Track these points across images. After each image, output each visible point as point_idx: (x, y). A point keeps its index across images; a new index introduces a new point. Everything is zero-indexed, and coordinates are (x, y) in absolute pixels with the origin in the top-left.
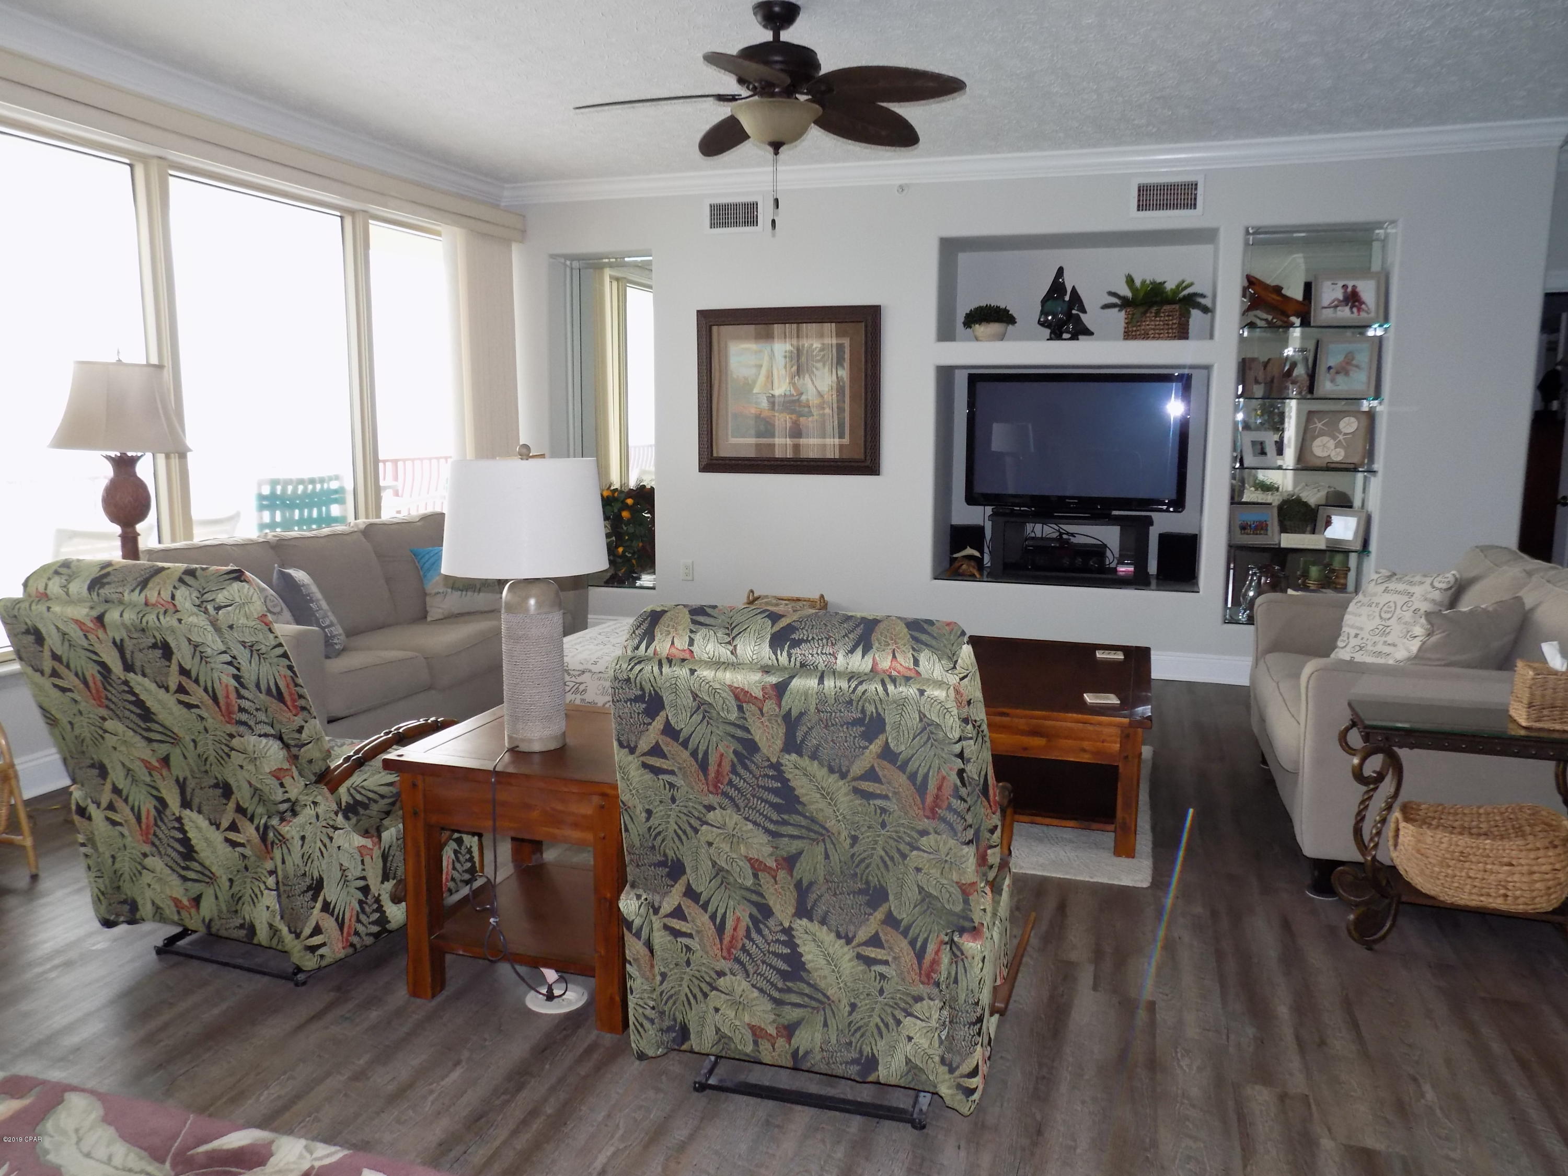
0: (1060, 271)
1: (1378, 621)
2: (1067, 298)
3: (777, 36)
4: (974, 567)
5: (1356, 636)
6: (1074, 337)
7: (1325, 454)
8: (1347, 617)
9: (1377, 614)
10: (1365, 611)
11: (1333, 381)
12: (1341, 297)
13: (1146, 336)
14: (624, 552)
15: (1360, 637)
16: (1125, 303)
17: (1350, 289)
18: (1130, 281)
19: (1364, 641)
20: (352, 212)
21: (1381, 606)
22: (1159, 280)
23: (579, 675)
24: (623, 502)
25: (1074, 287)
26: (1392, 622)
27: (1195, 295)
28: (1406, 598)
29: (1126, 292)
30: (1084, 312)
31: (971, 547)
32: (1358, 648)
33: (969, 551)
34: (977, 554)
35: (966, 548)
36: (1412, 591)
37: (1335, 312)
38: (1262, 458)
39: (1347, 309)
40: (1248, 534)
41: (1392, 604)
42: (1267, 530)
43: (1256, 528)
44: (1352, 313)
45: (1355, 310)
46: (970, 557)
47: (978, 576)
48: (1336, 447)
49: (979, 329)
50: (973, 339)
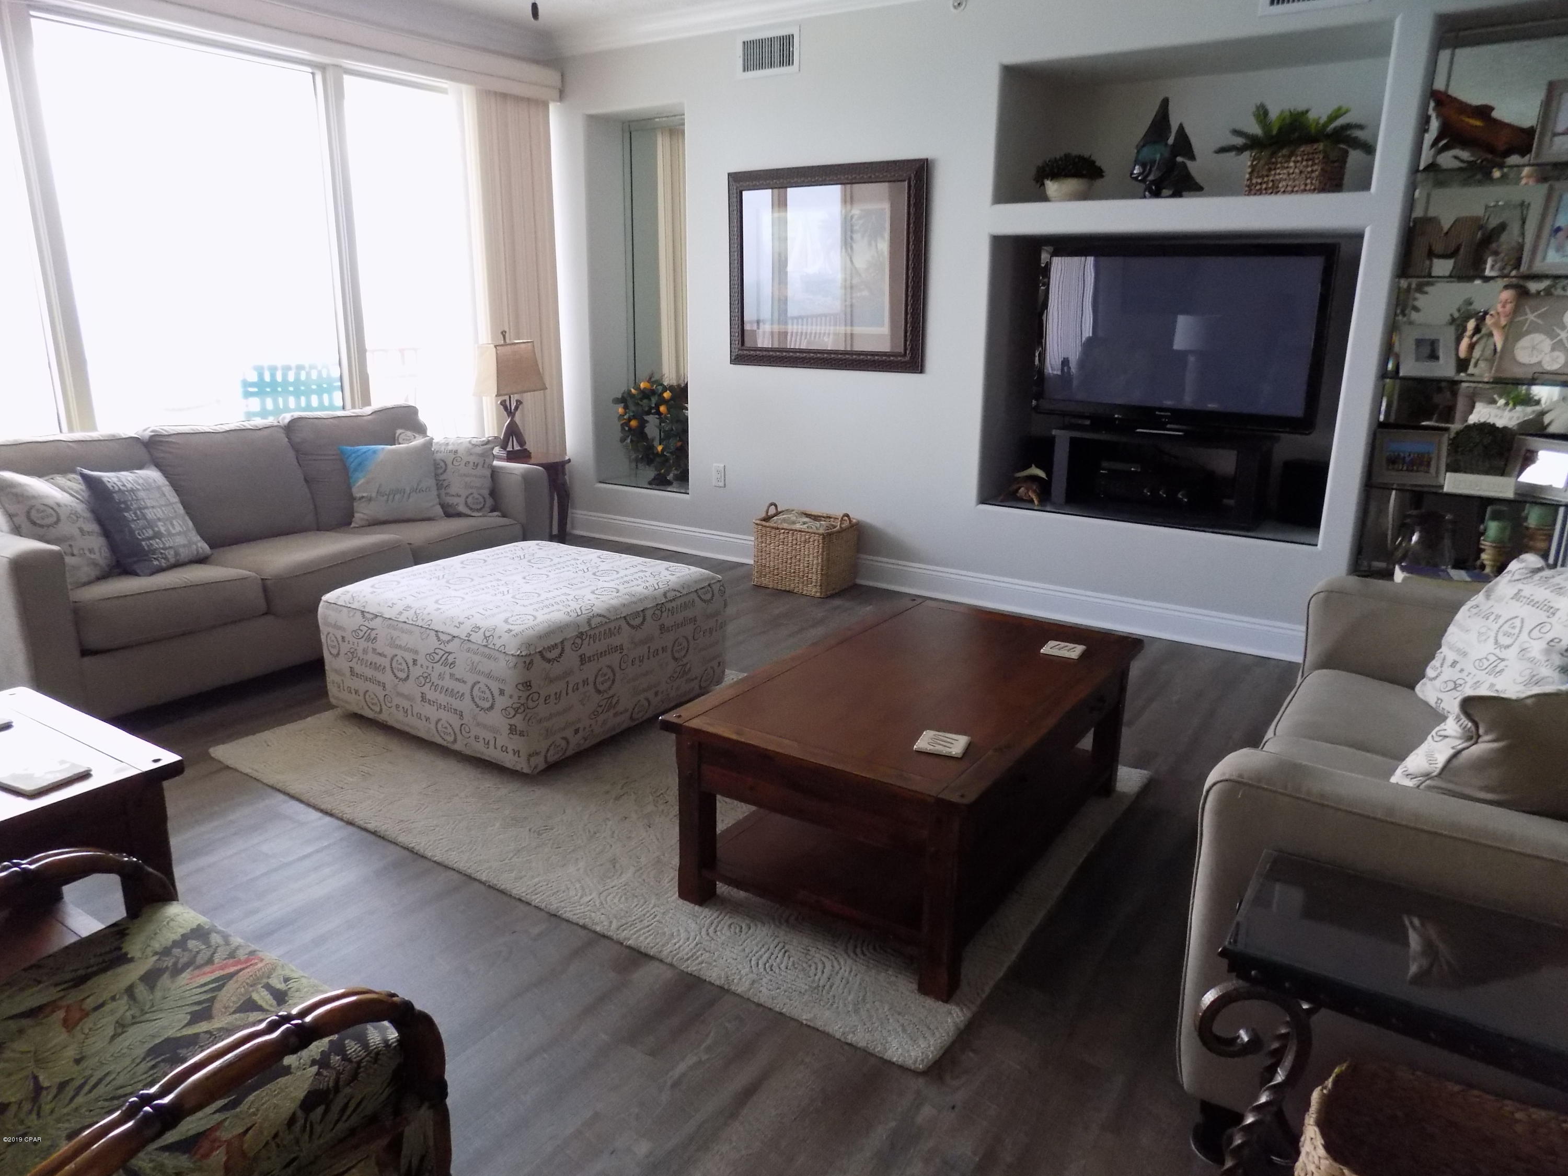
0: (1165, 103)
1: (1490, 646)
2: (1171, 141)
4: (1034, 491)
5: (1454, 664)
6: (1177, 194)
7: (1534, 360)
8: (1452, 629)
9: (1493, 634)
10: (1476, 624)
11: (1559, 249)
13: (1274, 190)
14: (663, 450)
15: (1458, 667)
16: (1253, 143)
18: (1262, 113)
19: (1464, 675)
20: (323, 68)
21: (1501, 621)
22: (1301, 107)
24: (661, 395)
26: (1511, 654)
27: (1348, 127)
28: (1542, 616)
29: (1255, 129)
30: (1192, 157)
31: (1037, 467)
32: (1451, 685)
33: (1036, 471)
34: (1041, 474)
35: (1031, 466)
36: (1556, 606)
40: (1398, 470)
41: (1518, 622)
42: (1429, 465)
43: (1412, 463)
46: (1035, 478)
47: (1036, 502)
48: (1553, 349)
49: (1052, 187)
50: (1044, 198)
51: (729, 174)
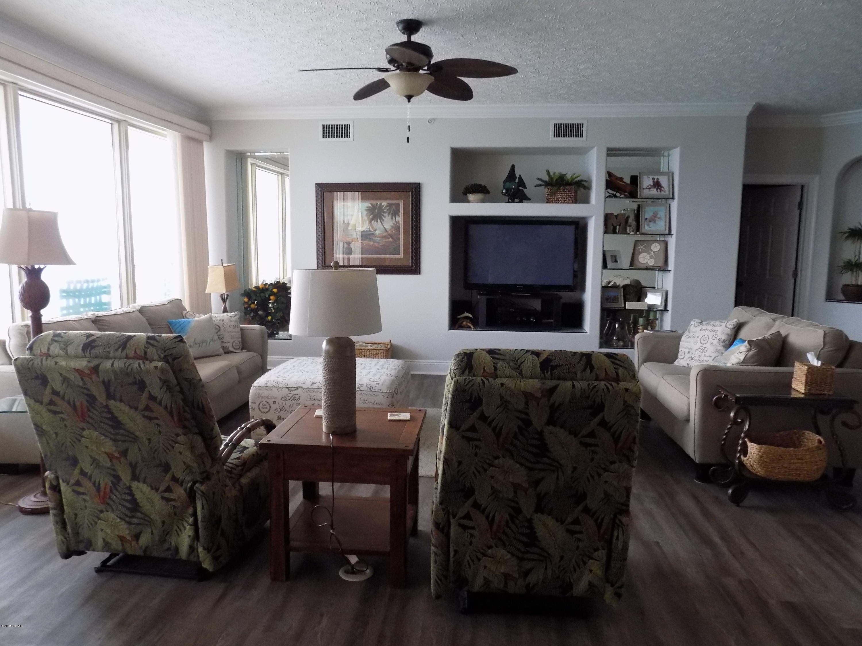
0: (513, 167)
1: (699, 345)
2: (517, 181)
3: (409, 38)
4: (470, 323)
5: (689, 352)
6: (521, 202)
7: (645, 262)
8: (681, 343)
9: (699, 342)
10: (692, 340)
11: (648, 225)
12: (652, 184)
13: (557, 201)
14: (272, 319)
15: (691, 353)
16: (547, 184)
17: (656, 180)
18: (548, 172)
19: (693, 355)
20: (119, 121)
21: (700, 338)
22: (563, 172)
23: (295, 390)
24: (271, 291)
25: (520, 175)
26: (708, 345)
27: (583, 181)
28: (714, 333)
29: (546, 178)
30: (526, 188)
31: (467, 312)
32: (691, 359)
33: (466, 314)
34: (470, 316)
35: (464, 313)
36: (716, 330)
37: (650, 191)
38: (615, 264)
39: (655, 190)
40: (609, 302)
41: (706, 336)
42: (618, 300)
43: (613, 299)
44: (657, 192)
45: (659, 190)
46: (467, 318)
47: (472, 327)
48: (650, 258)
49: (471, 197)
50: (468, 201)
51: (316, 184)
